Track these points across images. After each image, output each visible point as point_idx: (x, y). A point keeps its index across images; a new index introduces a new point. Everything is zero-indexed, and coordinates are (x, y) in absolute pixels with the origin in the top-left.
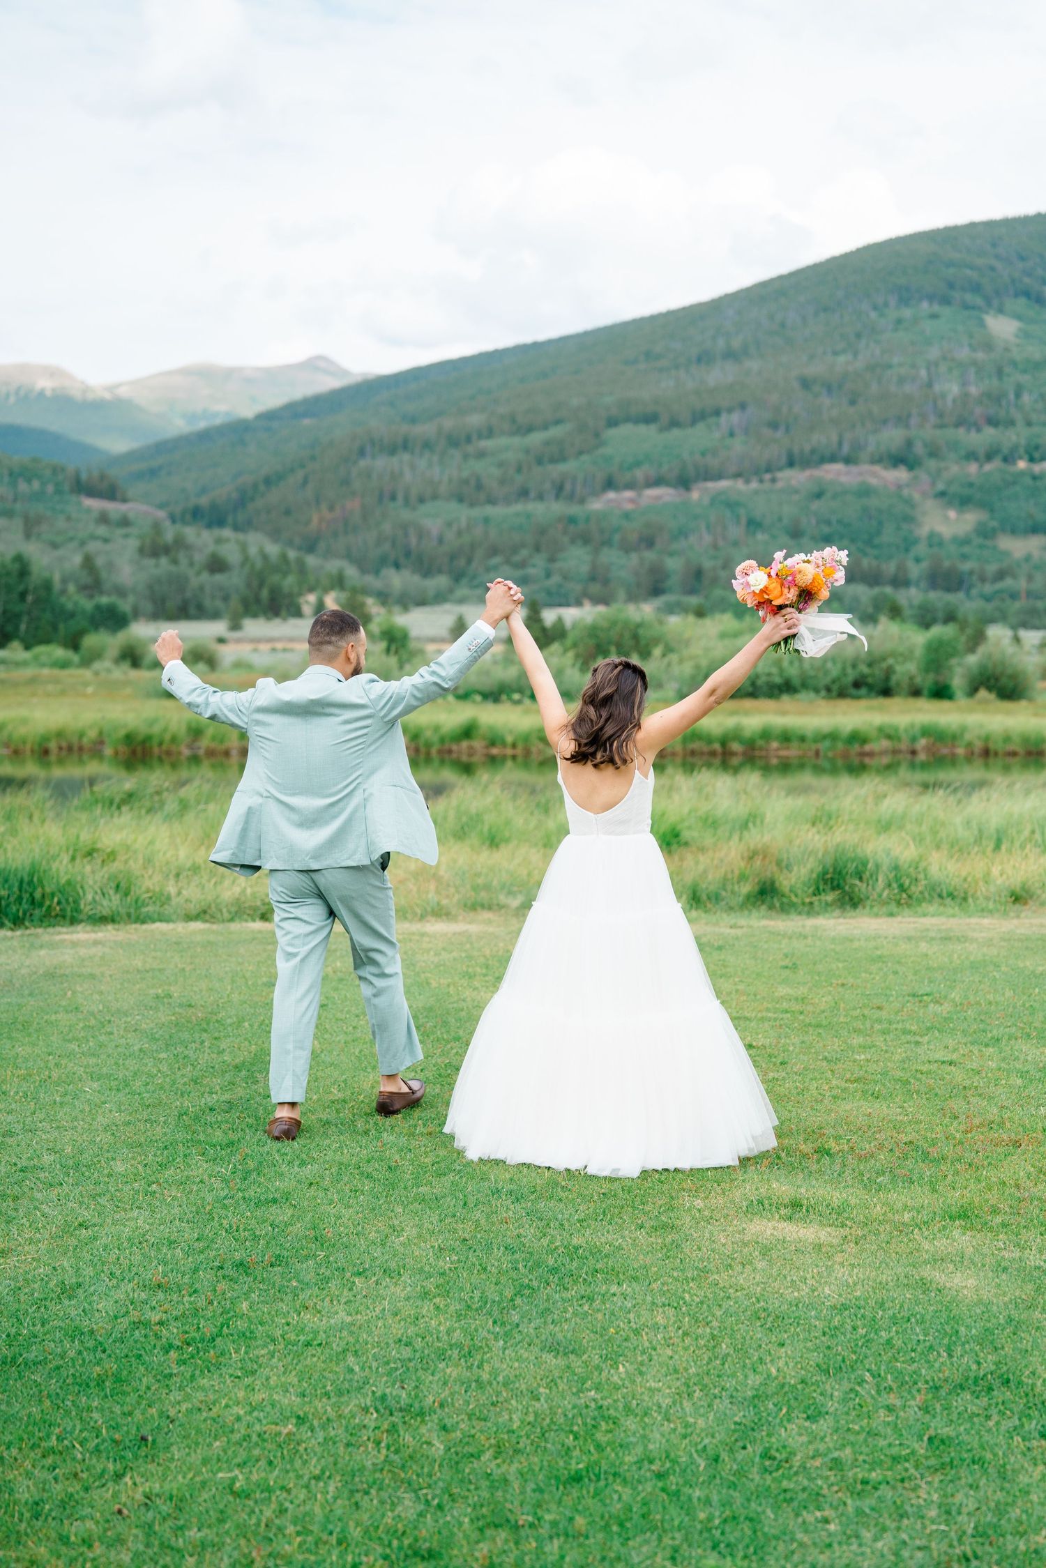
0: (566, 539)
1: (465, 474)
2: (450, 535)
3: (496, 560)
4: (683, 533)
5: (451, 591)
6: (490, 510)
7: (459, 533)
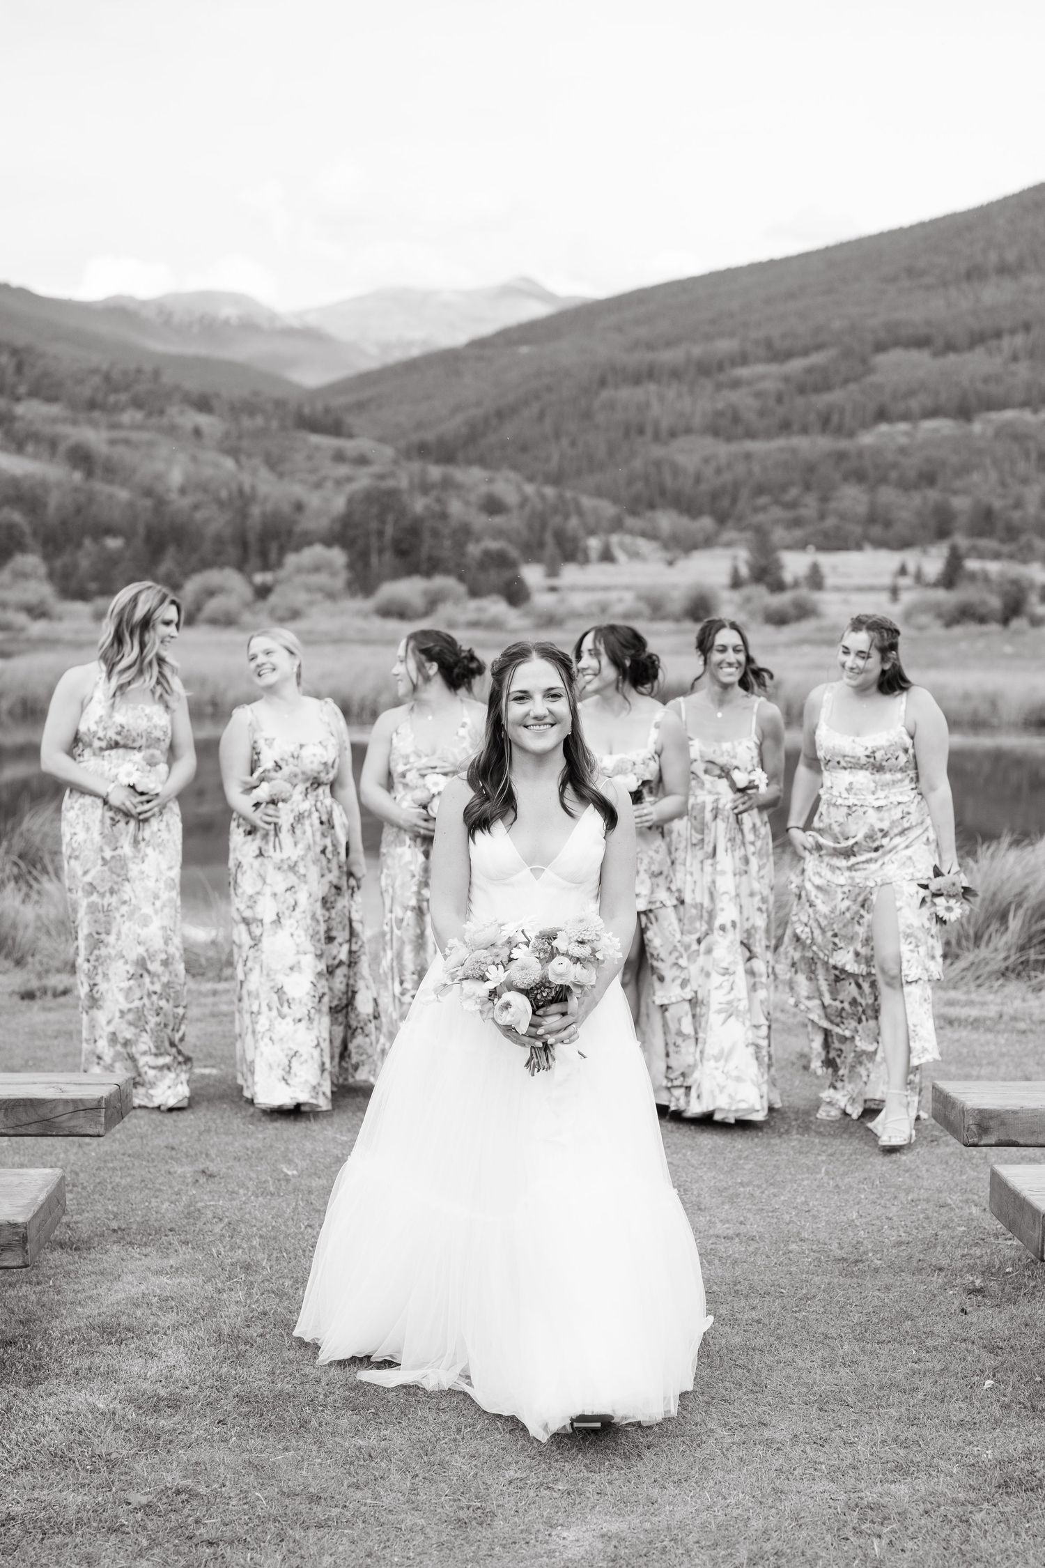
0: (837, 476)
1: (720, 405)
2: (709, 471)
3: (763, 500)
4: (964, 470)
5: (717, 533)
6: (751, 446)
7: (719, 471)
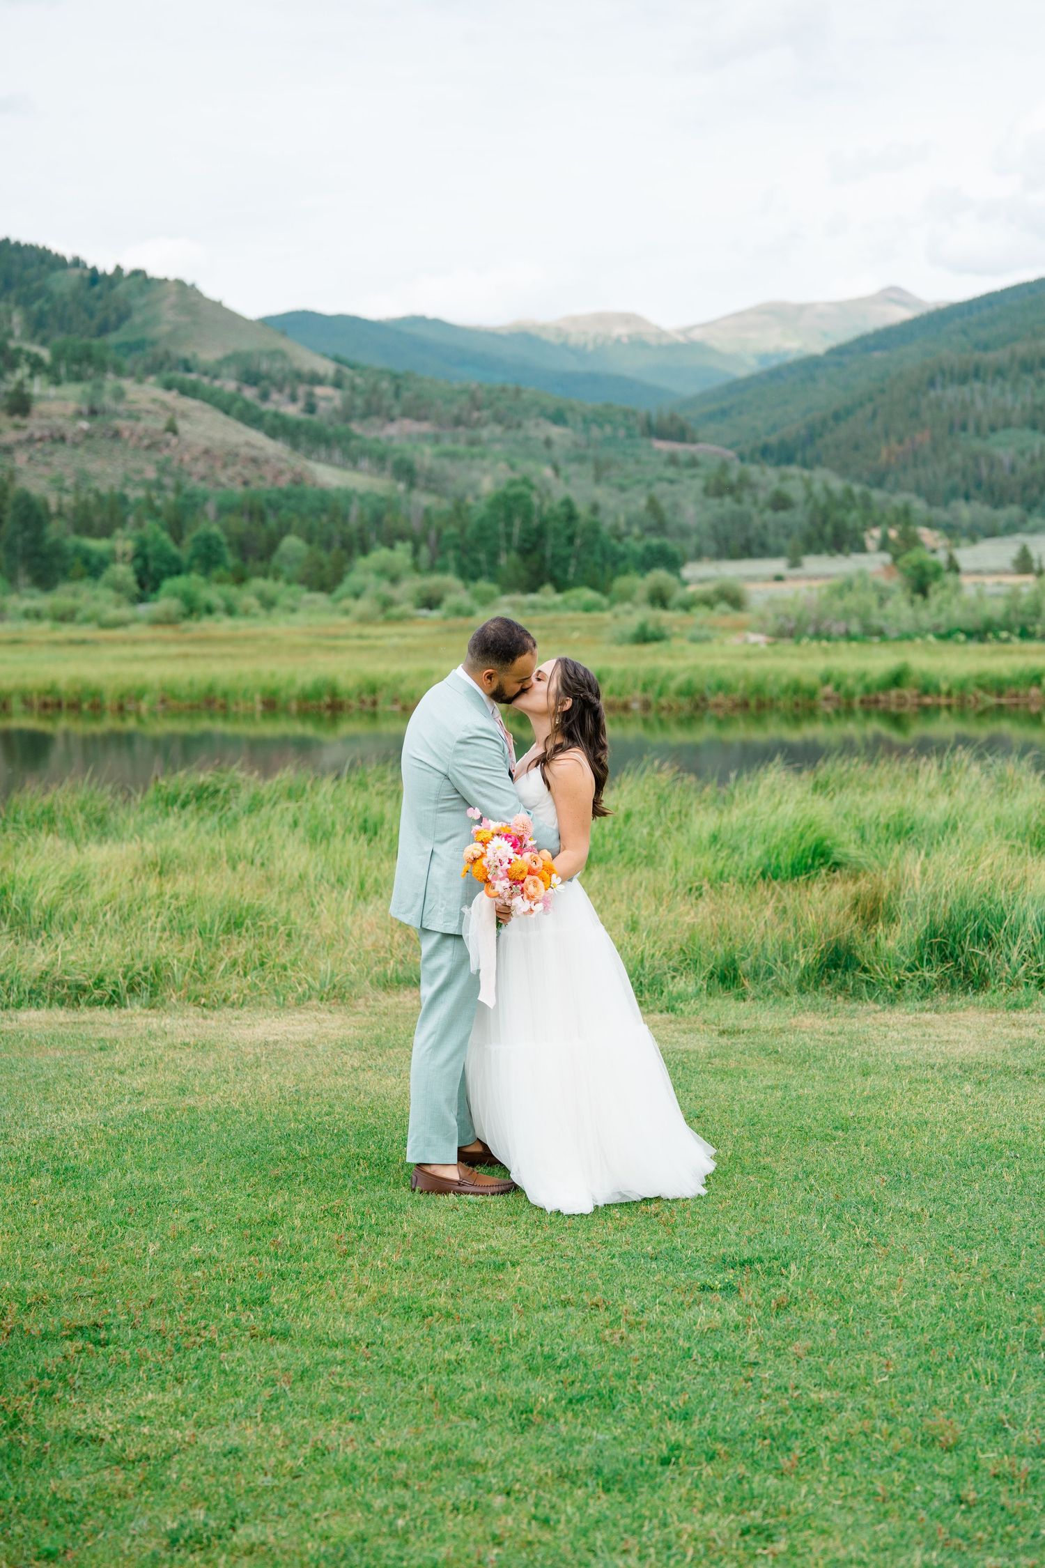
1: (1039, 400)
2: (1023, 464)
7: (1033, 461)
